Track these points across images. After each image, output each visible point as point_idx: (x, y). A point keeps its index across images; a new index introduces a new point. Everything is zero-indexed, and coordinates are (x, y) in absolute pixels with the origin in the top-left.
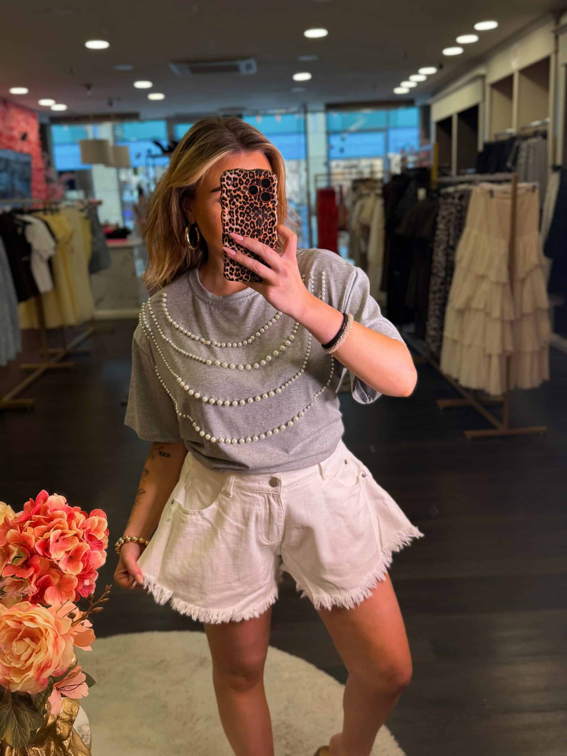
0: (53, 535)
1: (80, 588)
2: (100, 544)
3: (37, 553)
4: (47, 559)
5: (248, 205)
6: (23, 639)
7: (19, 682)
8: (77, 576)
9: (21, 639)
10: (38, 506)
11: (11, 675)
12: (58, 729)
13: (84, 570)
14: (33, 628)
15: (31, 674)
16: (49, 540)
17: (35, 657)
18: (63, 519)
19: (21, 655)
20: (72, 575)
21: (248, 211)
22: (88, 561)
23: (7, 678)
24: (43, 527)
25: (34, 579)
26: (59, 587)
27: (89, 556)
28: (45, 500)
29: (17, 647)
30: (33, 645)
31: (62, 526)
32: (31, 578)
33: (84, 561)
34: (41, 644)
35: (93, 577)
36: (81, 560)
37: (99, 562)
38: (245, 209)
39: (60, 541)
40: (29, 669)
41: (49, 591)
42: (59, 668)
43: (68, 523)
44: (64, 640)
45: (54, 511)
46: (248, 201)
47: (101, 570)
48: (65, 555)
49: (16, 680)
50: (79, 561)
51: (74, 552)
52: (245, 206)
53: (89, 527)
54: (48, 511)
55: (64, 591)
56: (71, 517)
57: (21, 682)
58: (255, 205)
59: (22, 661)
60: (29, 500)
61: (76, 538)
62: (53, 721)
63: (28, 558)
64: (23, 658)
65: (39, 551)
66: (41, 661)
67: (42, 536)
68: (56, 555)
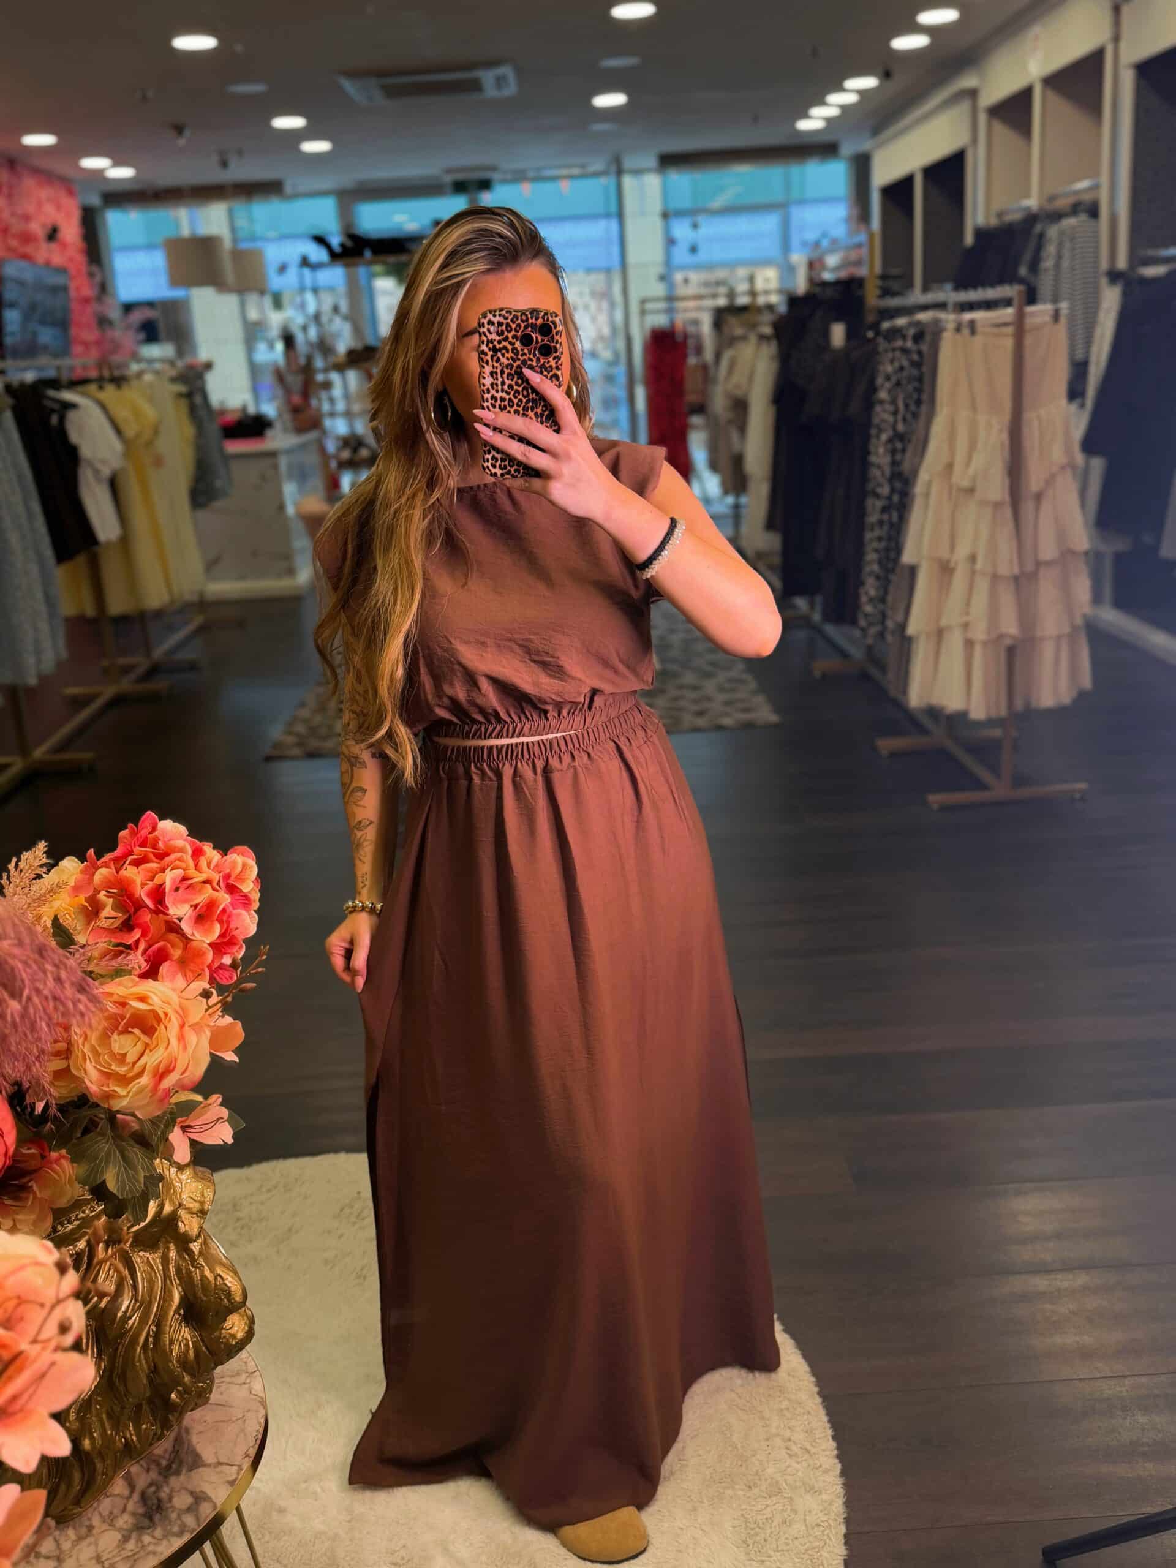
0: (169, 878)
1: (216, 965)
2: (245, 901)
3: (147, 907)
4: (161, 915)
5: (518, 363)
6: (130, 1029)
7: (125, 1093)
8: (210, 945)
9: (126, 1031)
10: (144, 832)
11: (110, 1085)
12: (180, 1224)
13: (222, 935)
14: (146, 1010)
15: (145, 1080)
16: (163, 886)
17: (148, 1055)
18: (184, 855)
19: (126, 1054)
20: (204, 942)
22: (228, 922)
23: (106, 1089)
24: (153, 865)
25: (142, 946)
26: (183, 963)
27: (229, 916)
28: (154, 829)
29: (121, 1043)
30: (145, 1039)
31: (183, 865)
32: (137, 942)
33: (222, 920)
34: (157, 1037)
35: (237, 951)
36: (217, 920)
37: (246, 929)
39: (181, 890)
40: (140, 1074)
41: (164, 968)
42: (186, 1074)
43: (194, 860)
44: (193, 1032)
45: (169, 840)
46: (519, 357)
47: (250, 942)
48: (190, 911)
49: (121, 1091)
50: (212, 921)
51: (205, 908)
53: (228, 871)
54: (161, 844)
55: (192, 971)
56: (197, 853)
57: (127, 1096)
59: (129, 1063)
60: (126, 828)
61: (208, 886)
62: (172, 1208)
63: (130, 916)
64: (130, 1059)
65: (149, 902)
66: (158, 1061)
67: (152, 880)
68: (174, 907)
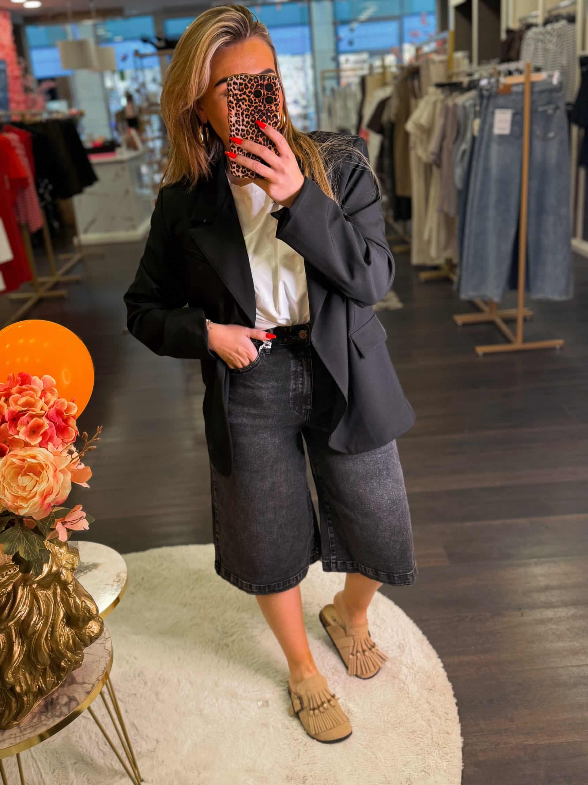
5: (253, 108)
6: (28, 473)
7: (26, 506)
9: (25, 474)
11: (19, 502)
12: (62, 576)
14: (36, 463)
15: (36, 499)
17: (38, 487)
19: (27, 485)
21: (253, 113)
23: (15, 504)
30: (36, 478)
34: (42, 477)
38: (250, 111)
41: (51, 443)
42: (59, 496)
44: (61, 474)
46: (253, 104)
52: (250, 109)
58: (259, 108)
62: (57, 568)
64: (28, 489)
